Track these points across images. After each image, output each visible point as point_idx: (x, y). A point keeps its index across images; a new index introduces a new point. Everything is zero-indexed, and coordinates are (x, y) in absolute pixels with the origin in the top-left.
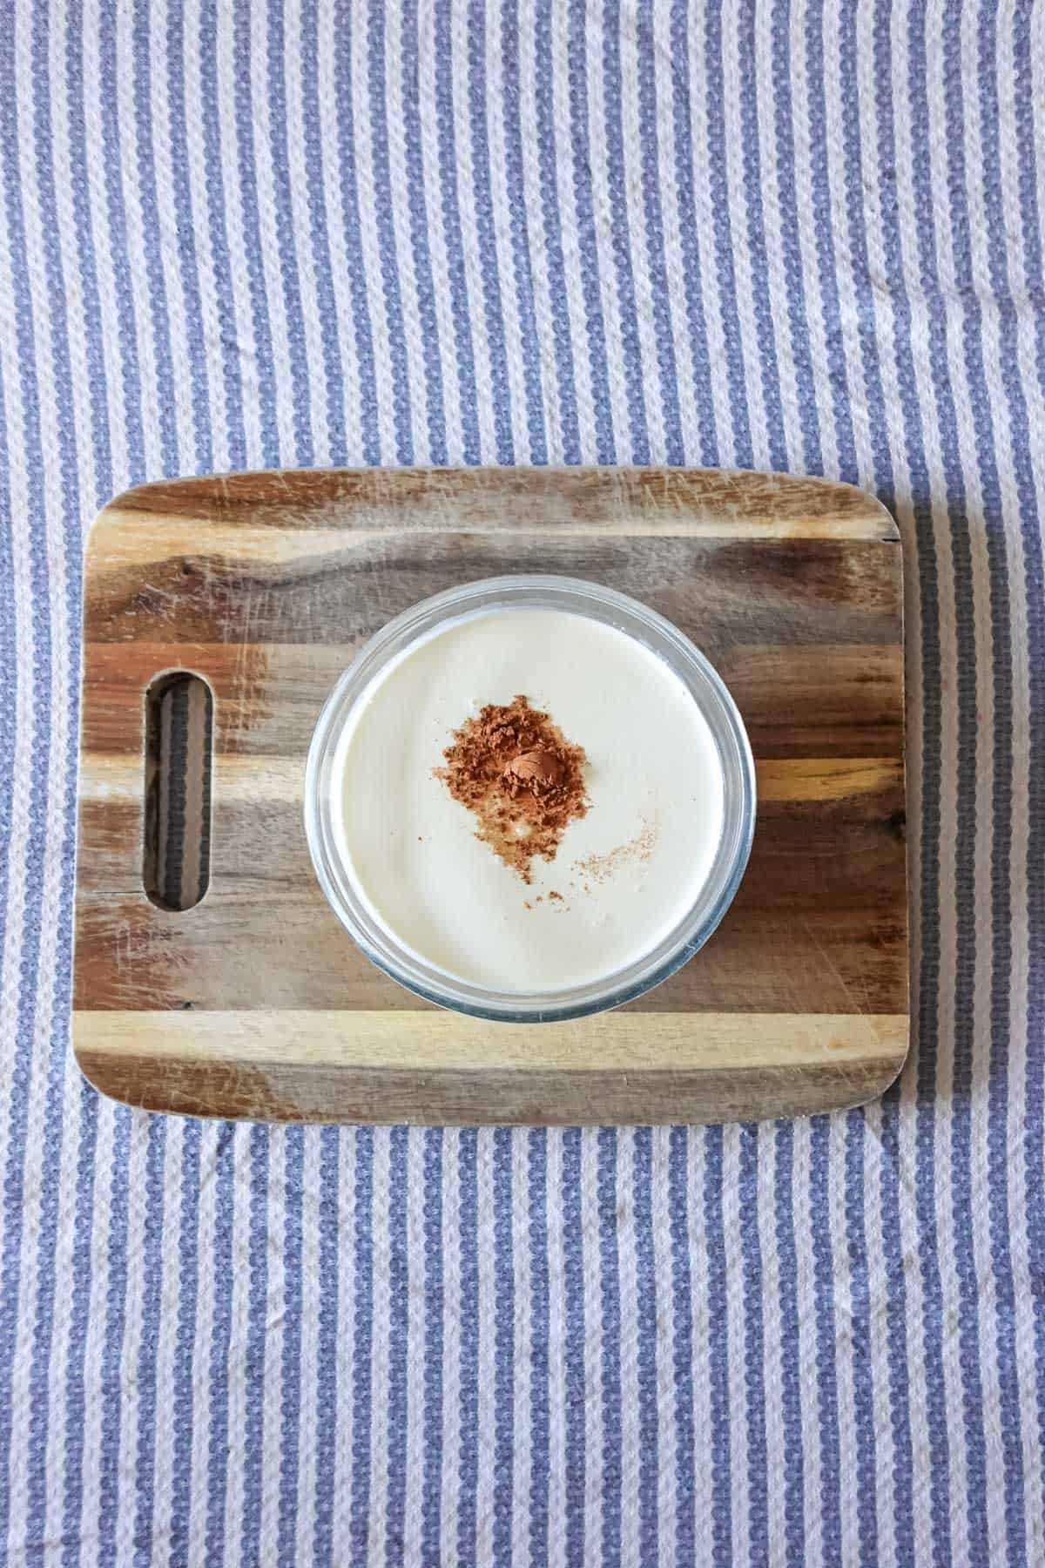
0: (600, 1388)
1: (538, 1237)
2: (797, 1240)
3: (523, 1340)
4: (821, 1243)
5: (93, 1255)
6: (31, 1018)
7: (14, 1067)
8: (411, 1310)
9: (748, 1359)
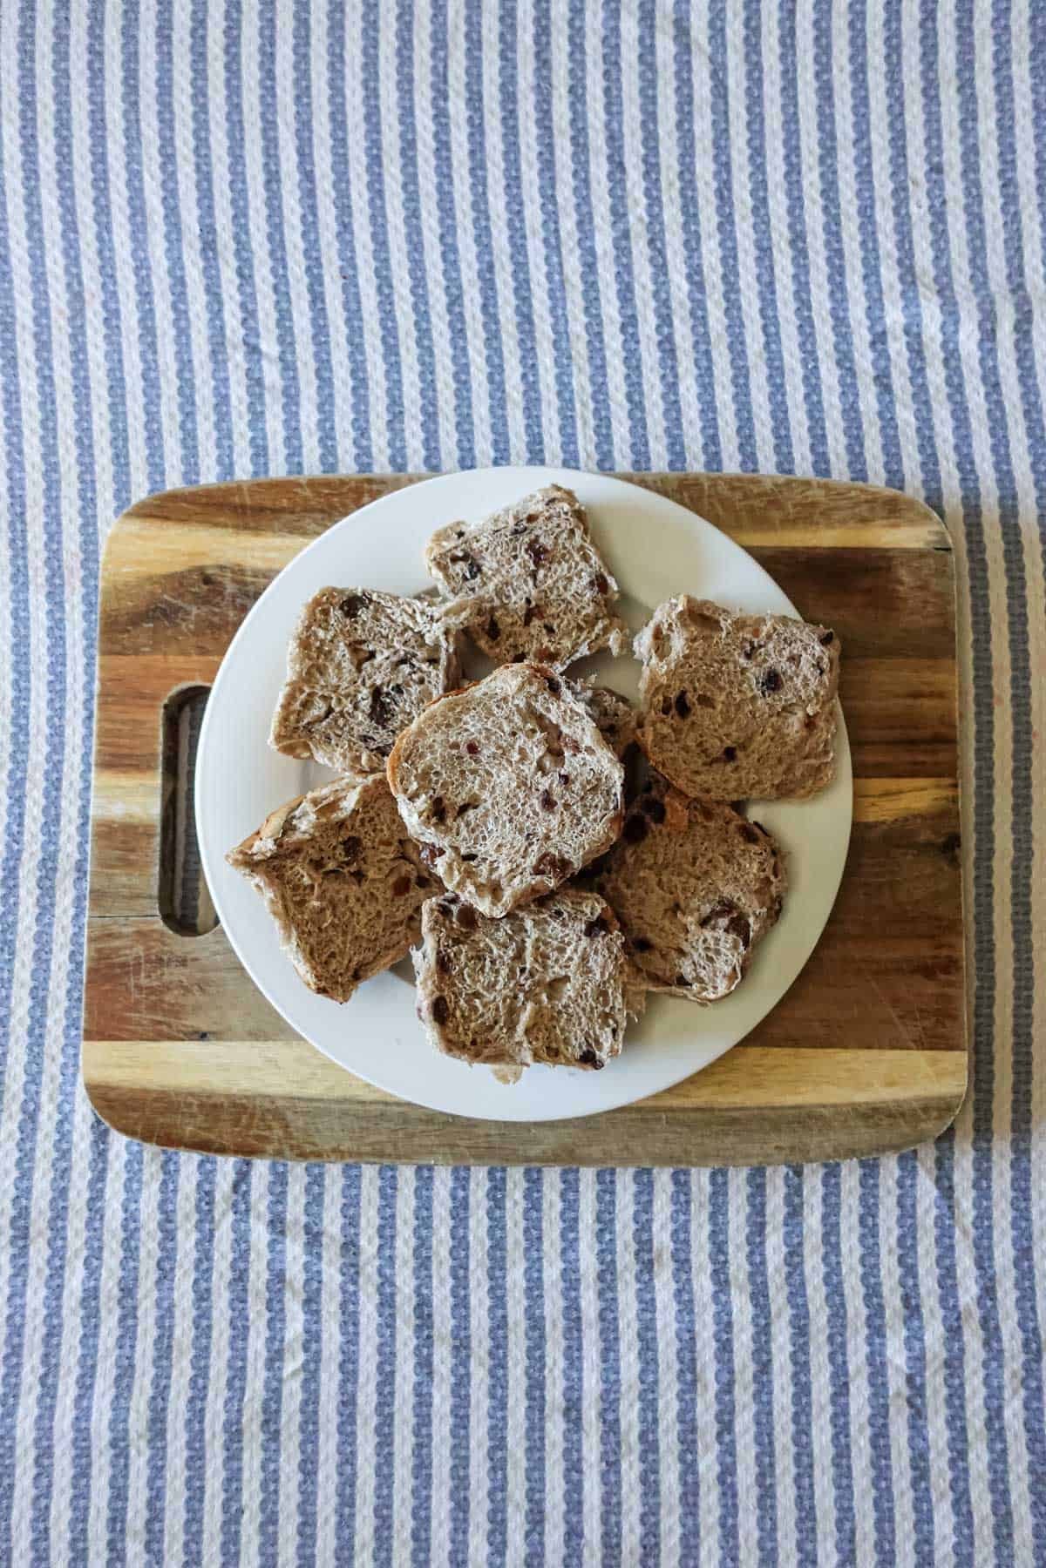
0: (637, 1448)
1: (571, 1281)
2: (847, 1291)
3: (555, 1393)
4: (873, 1293)
5: (103, 1298)
6: (40, 1045)
7: (22, 1097)
8: (436, 1359)
9: (796, 1418)
